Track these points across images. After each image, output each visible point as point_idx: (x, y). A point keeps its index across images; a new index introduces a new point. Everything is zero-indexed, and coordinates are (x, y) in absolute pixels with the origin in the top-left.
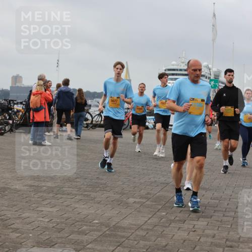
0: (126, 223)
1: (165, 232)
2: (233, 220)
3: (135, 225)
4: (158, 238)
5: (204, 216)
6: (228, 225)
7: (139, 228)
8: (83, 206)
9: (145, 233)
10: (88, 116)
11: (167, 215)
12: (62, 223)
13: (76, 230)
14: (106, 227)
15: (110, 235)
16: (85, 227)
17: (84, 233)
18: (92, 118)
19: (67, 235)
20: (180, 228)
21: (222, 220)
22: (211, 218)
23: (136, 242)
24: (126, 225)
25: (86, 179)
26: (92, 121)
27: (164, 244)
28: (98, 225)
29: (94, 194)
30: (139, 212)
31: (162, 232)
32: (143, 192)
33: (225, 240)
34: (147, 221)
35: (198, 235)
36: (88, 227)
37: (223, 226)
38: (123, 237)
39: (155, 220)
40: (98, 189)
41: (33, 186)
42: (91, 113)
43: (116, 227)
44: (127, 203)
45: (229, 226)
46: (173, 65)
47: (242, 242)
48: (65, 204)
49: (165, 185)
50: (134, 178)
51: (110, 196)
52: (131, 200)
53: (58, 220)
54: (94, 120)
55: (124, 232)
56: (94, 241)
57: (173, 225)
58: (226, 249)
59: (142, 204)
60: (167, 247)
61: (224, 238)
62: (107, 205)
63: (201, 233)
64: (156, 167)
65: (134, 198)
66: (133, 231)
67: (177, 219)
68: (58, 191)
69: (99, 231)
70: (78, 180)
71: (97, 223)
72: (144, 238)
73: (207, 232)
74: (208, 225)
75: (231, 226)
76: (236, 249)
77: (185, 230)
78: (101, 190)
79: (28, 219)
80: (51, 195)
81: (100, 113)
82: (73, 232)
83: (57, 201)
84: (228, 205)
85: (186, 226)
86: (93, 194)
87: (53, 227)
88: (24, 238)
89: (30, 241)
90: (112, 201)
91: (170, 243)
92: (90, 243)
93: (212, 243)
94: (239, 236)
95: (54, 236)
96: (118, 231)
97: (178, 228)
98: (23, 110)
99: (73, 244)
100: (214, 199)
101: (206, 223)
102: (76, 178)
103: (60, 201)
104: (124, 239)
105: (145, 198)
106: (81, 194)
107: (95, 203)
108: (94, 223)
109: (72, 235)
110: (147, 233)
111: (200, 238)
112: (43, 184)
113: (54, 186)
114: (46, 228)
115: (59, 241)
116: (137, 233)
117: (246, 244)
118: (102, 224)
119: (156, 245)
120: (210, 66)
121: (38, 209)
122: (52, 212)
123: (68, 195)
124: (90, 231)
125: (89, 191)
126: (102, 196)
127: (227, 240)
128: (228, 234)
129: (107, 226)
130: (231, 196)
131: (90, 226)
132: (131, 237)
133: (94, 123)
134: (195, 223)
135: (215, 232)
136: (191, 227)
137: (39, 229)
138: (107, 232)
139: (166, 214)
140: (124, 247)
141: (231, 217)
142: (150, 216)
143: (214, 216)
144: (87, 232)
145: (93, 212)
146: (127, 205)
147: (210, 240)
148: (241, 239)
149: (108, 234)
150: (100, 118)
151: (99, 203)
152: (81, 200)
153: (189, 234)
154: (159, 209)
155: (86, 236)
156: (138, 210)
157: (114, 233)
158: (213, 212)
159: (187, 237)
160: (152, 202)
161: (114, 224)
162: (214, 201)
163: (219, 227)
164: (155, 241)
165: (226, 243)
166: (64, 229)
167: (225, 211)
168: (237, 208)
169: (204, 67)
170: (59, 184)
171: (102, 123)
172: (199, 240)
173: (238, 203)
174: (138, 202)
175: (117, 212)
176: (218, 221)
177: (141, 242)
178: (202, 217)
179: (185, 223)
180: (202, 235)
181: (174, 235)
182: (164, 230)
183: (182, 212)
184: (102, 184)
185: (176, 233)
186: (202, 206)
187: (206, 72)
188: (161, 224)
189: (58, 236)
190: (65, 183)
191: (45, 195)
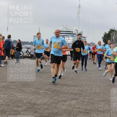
0: (39, 102)
3: (43, 103)
6: (86, 103)
7: (45, 104)
8: (19, 94)
10: (21, 53)
12: (9, 102)
13: (16, 105)
14: (30, 104)
17: (19, 107)
18: (23, 54)
19: (12, 108)
21: (83, 101)
22: (78, 99)
23: (43, 111)
26: (23, 55)
27: (56, 112)
32: (47, 88)
33: (85, 110)
34: (48, 101)
35: (72, 107)
36: (21, 104)
37: (84, 103)
38: (37, 108)
39: (52, 101)
40: (26, 86)
45: (87, 104)
46: (61, 29)
48: (11, 93)
50: (42, 81)
51: (31, 90)
52: (41, 91)
53: (7, 101)
55: (38, 106)
56: (24, 110)
57: (60, 103)
58: (85, 114)
59: (46, 93)
60: (58, 113)
61: (84, 109)
62: (30, 94)
65: (43, 90)
66: (42, 106)
67: (62, 100)
68: (7, 87)
69: (26, 106)
71: (25, 102)
72: (47, 109)
73: (76, 106)
76: (90, 114)
77: (66, 105)
78: (27, 87)
80: (4, 89)
81: (27, 51)
82: (14, 106)
84: (86, 93)
85: (66, 103)
86: (23, 89)
87: (5, 104)
90: (32, 92)
91: (59, 111)
92: (22, 111)
93: (78, 111)
94: (91, 108)
95: (6, 108)
96: (35, 106)
97: (63, 104)
99: (14, 112)
100: (79, 91)
101: (76, 102)
103: (8, 92)
104: (38, 109)
105: (48, 90)
106: (18, 89)
107: (24, 93)
109: (14, 108)
110: (49, 107)
111: (73, 109)
112: (1, 84)
114: (2, 104)
115: (8, 110)
116: (44, 106)
117: (94, 112)
118: (27, 103)
119: (53, 112)
120: (78, 30)
122: (5, 97)
123: (12, 89)
125: (21, 87)
126: (28, 90)
128: (86, 107)
130: (87, 89)
131: (22, 103)
132: (41, 109)
134: (71, 102)
135: (80, 106)
136: (69, 104)
139: (57, 98)
140: (38, 113)
141: (87, 99)
142: (50, 99)
144: (21, 106)
145: (24, 97)
146: (39, 94)
147: (78, 110)
148: (92, 110)
149: (31, 107)
150: (27, 54)
151: (26, 93)
152: (18, 91)
153: (68, 107)
154: (54, 96)
155: (20, 108)
156: (44, 96)
157: (33, 106)
158: (79, 97)
159: (67, 108)
160: (51, 92)
161: (33, 103)
162: (79, 92)
163: (82, 104)
164: (52, 110)
165: (85, 111)
166: (10, 105)
167: (85, 96)
168: (90, 95)
169: (75, 30)
170: (8, 84)
171: (28, 56)
172: (72, 110)
173: (91, 93)
174: (44, 93)
175: (35, 97)
176: (81, 101)
177: (46, 111)
178: (74, 99)
179: (66, 102)
180: (74, 107)
181: (61, 108)
182: (56, 105)
183: (65, 97)
184: (27, 84)
185: (62, 106)
186: (74, 94)
187: (76, 33)
188: (55, 103)
189: (8, 108)
190: (10, 84)
191: (1, 89)
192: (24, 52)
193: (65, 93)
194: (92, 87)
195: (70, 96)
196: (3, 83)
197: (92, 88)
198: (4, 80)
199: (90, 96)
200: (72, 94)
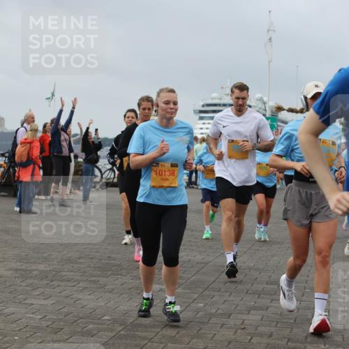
1: (203, 331)
2: (298, 312)
3: (161, 322)
4: (192, 339)
5: (257, 307)
6: (290, 319)
7: (166, 325)
8: (88, 297)
9: (176, 333)
11: (206, 307)
12: (60, 320)
13: (79, 330)
14: (121, 325)
15: (126, 337)
16: (91, 326)
17: (90, 334)
18: (102, 175)
19: (67, 337)
20: (223, 325)
22: (267, 309)
23: (162, 346)
24: (148, 322)
25: (93, 258)
26: (102, 178)
27: (202, 347)
28: (109, 322)
29: (104, 279)
31: (199, 330)
33: (286, 340)
35: (249, 334)
36: (96, 326)
37: (284, 320)
38: (145, 338)
39: (188, 314)
40: (110, 273)
41: (20, 270)
42: (100, 167)
43: (135, 325)
45: (293, 321)
46: (213, 99)
47: (310, 343)
48: (63, 294)
49: (203, 265)
51: (126, 283)
53: (55, 317)
54: (104, 176)
55: (146, 331)
56: (104, 344)
57: (213, 320)
61: (285, 338)
62: (122, 294)
63: (253, 332)
64: (190, 241)
65: (160, 284)
66: (158, 330)
67: (220, 311)
68: (54, 276)
69: (112, 330)
70: (81, 261)
71: (108, 320)
72: (173, 339)
73: (261, 329)
74: (262, 320)
75: (295, 320)
77: (231, 328)
78: (114, 274)
79: (12, 316)
80: (45, 282)
81: (113, 167)
82: (74, 333)
83: (52, 290)
85: (231, 322)
86: (102, 280)
87: (47, 327)
88: (7, 342)
89: (15, 345)
90: (130, 289)
91: (210, 345)
93: (268, 344)
94: (306, 335)
95: (49, 338)
96: (137, 331)
97: (220, 325)
98: (5, 165)
100: (271, 284)
101: (260, 317)
102: (79, 259)
103: (58, 290)
104: (146, 342)
106: (87, 280)
107: (105, 292)
108: (104, 320)
109: (74, 337)
110: (178, 333)
111: (251, 339)
112: (34, 267)
113: (49, 269)
114: (37, 327)
116: (164, 332)
117: (315, 345)
118: (114, 321)
120: (265, 99)
121: (26, 301)
122: (47, 305)
123: (68, 281)
124: (99, 332)
125: (95, 276)
126: (116, 282)
127: (289, 340)
128: (291, 332)
129: (123, 323)
131: (99, 324)
132: (156, 339)
133: (104, 180)
134: (245, 317)
135: (273, 329)
136: (239, 322)
137: (28, 329)
138: (122, 332)
139: (204, 306)
143: (271, 306)
144: (95, 332)
145: (103, 304)
147: (265, 340)
148: (309, 339)
149: (124, 335)
150: (113, 174)
151: (110, 292)
152: (86, 288)
153: (236, 332)
154: (195, 300)
155: (93, 338)
157: (132, 333)
158: (269, 301)
159: (234, 337)
160: (185, 289)
161: (131, 321)
162: (271, 286)
163: (277, 322)
164: (188, 344)
165: (287, 344)
166: (62, 329)
168: (303, 295)
169: (257, 100)
170: (55, 266)
172: (250, 341)
173: (305, 288)
175: (136, 304)
176: (277, 314)
177: (169, 345)
178: (255, 308)
179: (231, 317)
180: (254, 333)
181: (215, 334)
182: (201, 328)
183: (226, 302)
184: (114, 266)
185: (218, 331)
186: (254, 293)
187: (260, 108)
188: (197, 320)
189: (55, 339)
190: (63, 265)
191: (36, 282)
192: (103, 171)
193: (227, 292)
194: (310, 271)
195: (241, 300)
196: (40, 263)
197: (310, 276)
198: (45, 255)
199: (304, 298)
200: (249, 292)
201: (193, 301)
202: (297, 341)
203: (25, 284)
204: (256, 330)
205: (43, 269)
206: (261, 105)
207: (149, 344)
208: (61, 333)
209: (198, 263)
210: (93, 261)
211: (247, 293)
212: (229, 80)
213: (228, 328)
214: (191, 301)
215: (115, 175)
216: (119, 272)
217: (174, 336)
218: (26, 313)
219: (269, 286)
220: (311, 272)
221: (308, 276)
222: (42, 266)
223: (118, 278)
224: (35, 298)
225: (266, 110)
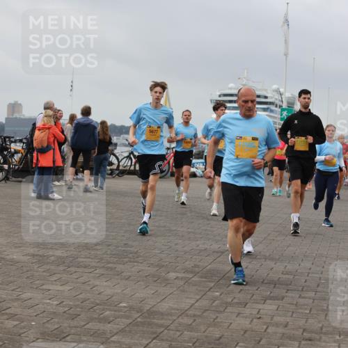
0: (165, 306)
1: (218, 320)
2: (313, 302)
3: (178, 310)
4: (209, 327)
5: (273, 297)
6: (306, 309)
7: (183, 314)
8: (105, 284)
9: (192, 321)
10: (113, 159)
11: (222, 296)
12: (77, 306)
13: (96, 316)
14: (138, 312)
15: (143, 324)
16: (107, 313)
17: (107, 320)
18: (119, 162)
19: (83, 323)
20: (239, 314)
21: (297, 303)
22: (282, 299)
23: (178, 333)
24: (165, 310)
25: (109, 245)
26: (119, 166)
27: (218, 336)
28: (126, 309)
29: (121, 266)
30: (183, 291)
31: (215, 319)
32: (189, 264)
33: (302, 330)
34: (193, 304)
35: (265, 323)
36: (113, 312)
37: (300, 311)
38: (161, 326)
39: (204, 303)
40: (126, 260)
41: (37, 255)
42: (117, 155)
43: (151, 313)
44: (167, 280)
45: (308, 312)
46: (231, 89)
47: (325, 334)
48: (81, 280)
49: (219, 254)
50: (176, 244)
51: (143, 270)
52: (172, 275)
53: (71, 303)
54: (121, 164)
55: (162, 319)
56: (120, 331)
57: (229, 309)
58: (303, 342)
59: (187, 281)
60: (221, 340)
61: (300, 328)
62: (139, 281)
63: (269, 321)
64: (206, 230)
65: (177, 272)
66: (174, 318)
67: (235, 301)
68: (71, 262)
69: (127, 317)
70: (98, 247)
71: (125, 307)
72: (189, 327)
73: (277, 319)
74: (277, 309)
75: (310, 311)
76: (318, 343)
77: (246, 317)
78: (130, 262)
79: (29, 301)
80: (61, 268)
81: (130, 154)
82: (91, 320)
83: (69, 276)
84: (306, 282)
85: (247, 311)
86: (120, 267)
87: (65, 312)
88: (24, 327)
89: (32, 331)
90: (146, 276)
91: (226, 334)
92: (116, 334)
93: (283, 334)
94: (320, 325)
95: (66, 325)
96: (154, 318)
97: (236, 314)
98: (23, 151)
99: (91, 336)
100: (287, 274)
101: (275, 307)
102: (96, 245)
103: (75, 276)
104: (162, 329)
105: (192, 272)
106: (103, 267)
107: (121, 279)
108: (121, 307)
109: (90, 324)
110: (195, 320)
111: (267, 328)
112: (51, 253)
113: (66, 255)
114: (54, 313)
115: (73, 331)
116: (180, 320)
117: (330, 336)
118: (131, 308)
119: (206, 337)
120: (282, 90)
121: (44, 287)
122: (64, 291)
123: (85, 267)
124: (116, 318)
125: (115, 263)
126: (133, 269)
127: (304, 330)
128: (306, 322)
129: (140, 310)
130: (310, 269)
131: (115, 311)
132: (172, 327)
133: (121, 168)
134: (260, 306)
135: (288, 319)
136: (255, 312)
137: (44, 314)
138: (139, 320)
139: (221, 295)
140: (162, 340)
141: (310, 298)
142: (198, 297)
143: (286, 296)
144: (111, 319)
145: (119, 291)
146: (166, 282)
147: (281, 330)
148: (324, 330)
149: (140, 322)
150: (130, 162)
151: (127, 279)
152: (103, 274)
153: (252, 321)
154: (211, 288)
155: (110, 325)
156: (181, 288)
157: (148, 320)
158: (285, 291)
159: (250, 326)
160: (201, 277)
161: (148, 308)
162: (287, 276)
163: (293, 312)
164: (204, 332)
165: (302, 334)
166: (79, 315)
167: (302, 290)
168: (318, 286)
169: (273, 91)
170: (72, 253)
171: (132, 168)
172: (265, 331)
173: (320, 279)
174: (182, 278)
175: (153, 292)
176: (293, 304)
177: (186, 333)
178: (271, 298)
179: (247, 306)
180: (270, 323)
181: (231, 323)
182: (217, 317)
183: (243, 292)
184: (131, 253)
185: (234, 320)
186: (270, 283)
187: (276, 99)
188: (213, 309)
189: (71, 325)
190: (80, 251)
191: (53, 267)
192: (120, 159)
194: (325, 262)
195: (257, 289)
196: (57, 249)
197: (326, 266)
199: (319, 289)
200: (265, 282)
201: (210, 290)
202: (312, 332)
203: (43, 270)
204: (272, 320)
205: (61, 255)
206: (277, 96)
207: (166, 331)
208: (77, 319)
209: (214, 252)
210: (110, 247)
211: (262, 282)
212: (246, 71)
213: (243, 317)
214: (208, 289)
215: (131, 163)
216: (136, 259)
217: (191, 325)
218: (43, 299)
219: (284, 276)
220: (327, 263)
221: (323, 267)
222: (59, 251)
223: (134, 266)
224: (52, 284)
225: (282, 101)
